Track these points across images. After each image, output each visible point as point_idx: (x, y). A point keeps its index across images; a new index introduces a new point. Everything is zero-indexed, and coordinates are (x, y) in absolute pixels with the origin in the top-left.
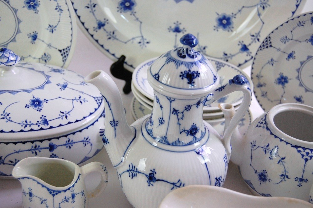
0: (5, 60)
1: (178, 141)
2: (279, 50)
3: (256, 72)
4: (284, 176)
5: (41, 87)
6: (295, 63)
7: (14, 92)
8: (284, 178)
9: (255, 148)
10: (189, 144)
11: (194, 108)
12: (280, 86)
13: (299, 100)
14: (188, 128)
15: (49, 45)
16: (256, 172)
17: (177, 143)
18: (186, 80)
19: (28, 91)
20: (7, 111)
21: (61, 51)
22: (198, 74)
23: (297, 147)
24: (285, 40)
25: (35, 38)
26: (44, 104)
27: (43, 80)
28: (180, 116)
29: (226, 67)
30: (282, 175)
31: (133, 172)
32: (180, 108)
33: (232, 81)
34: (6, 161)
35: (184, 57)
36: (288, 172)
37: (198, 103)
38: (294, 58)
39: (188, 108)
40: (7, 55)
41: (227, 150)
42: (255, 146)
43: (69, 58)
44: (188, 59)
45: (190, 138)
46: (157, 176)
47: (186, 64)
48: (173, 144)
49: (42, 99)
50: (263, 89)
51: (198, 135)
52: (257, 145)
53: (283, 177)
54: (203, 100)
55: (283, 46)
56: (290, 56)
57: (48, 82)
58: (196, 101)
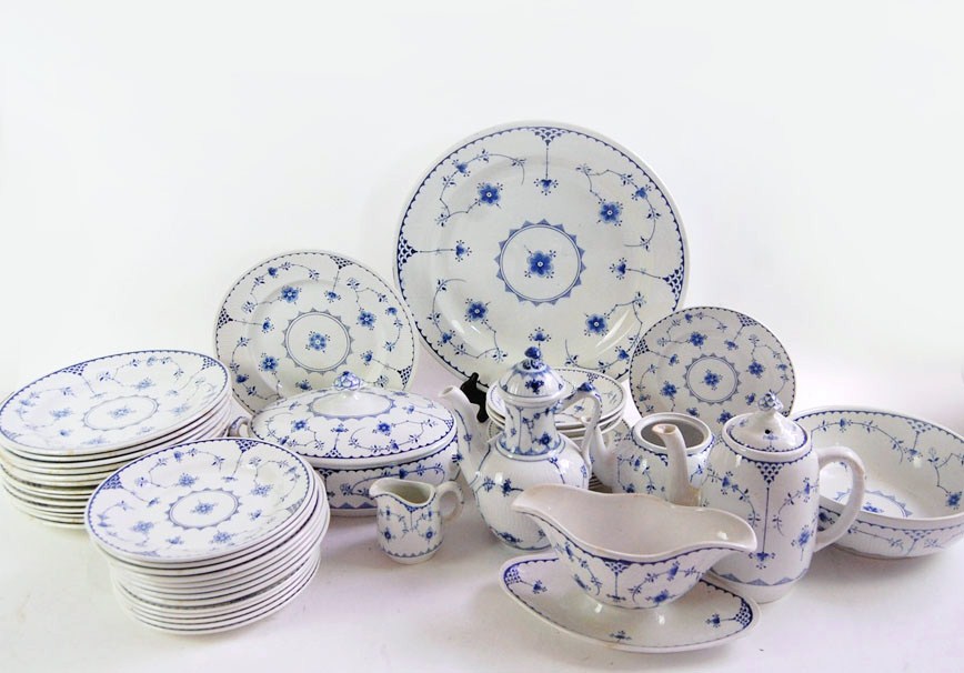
0: (348, 384)
1: (531, 451)
2: (658, 354)
3: (636, 382)
4: (651, 487)
5: (387, 412)
6: (679, 369)
7: (359, 418)
8: (650, 490)
9: (621, 461)
10: (542, 453)
11: (543, 415)
12: (668, 397)
14: (540, 437)
15: (387, 366)
17: (530, 453)
18: (531, 389)
19: (374, 416)
20: (355, 437)
21: (400, 372)
22: (542, 383)
23: (660, 455)
24: (662, 342)
25: (369, 358)
26: (392, 429)
27: (388, 404)
28: (530, 424)
30: (648, 487)
31: (489, 484)
32: (530, 418)
33: (580, 389)
34: (355, 491)
35: (529, 368)
36: (653, 483)
37: (547, 411)
38: (678, 362)
39: (537, 416)
40: (351, 379)
41: (585, 462)
42: (621, 459)
43: (410, 380)
44: (533, 370)
45: (543, 447)
46: (512, 486)
47: (531, 374)
48: (526, 454)
49: (389, 423)
50: (647, 402)
51: (551, 445)
52: (623, 458)
54: (551, 408)
55: (662, 350)
56: (673, 360)
57: (393, 406)
58: (544, 410)
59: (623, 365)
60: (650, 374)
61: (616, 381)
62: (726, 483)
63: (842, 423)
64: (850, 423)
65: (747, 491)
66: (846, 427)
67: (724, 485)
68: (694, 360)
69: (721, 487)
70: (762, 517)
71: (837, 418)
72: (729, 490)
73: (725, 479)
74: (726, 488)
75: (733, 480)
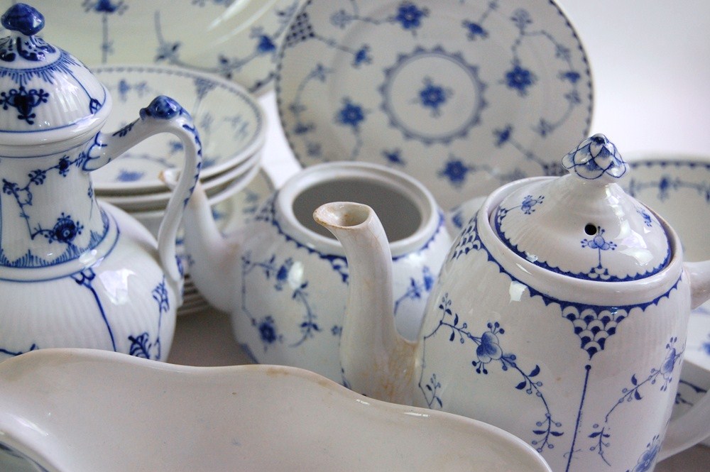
1: (30, 256)
2: (331, 43)
3: (288, 99)
4: (310, 326)
6: (371, 74)
8: (309, 331)
9: (249, 267)
10: (58, 262)
11: (53, 175)
12: (348, 128)
13: (394, 158)
14: (50, 224)
16: (254, 321)
17: (28, 261)
18: (13, 112)
22: (43, 96)
23: (331, 257)
24: (341, 19)
28: (23, 196)
29: (218, 90)
30: (304, 325)
32: (20, 180)
33: (145, 112)
35: (10, 58)
36: (315, 317)
37: (63, 166)
38: (369, 61)
39: (38, 177)
41: (166, 274)
42: (248, 262)
44: (20, 64)
45: (58, 249)
47: (15, 74)
48: (18, 264)
50: (310, 136)
51: (81, 241)
52: (253, 260)
53: (306, 329)
54: (74, 155)
55: (339, 34)
56: (361, 56)
58: (55, 161)
59: (264, 65)
60: (315, 83)
61: (251, 96)
62: (485, 347)
63: (664, 184)
64: (678, 184)
65: (536, 372)
66: (671, 191)
67: (480, 351)
68: (402, 58)
69: (475, 358)
70: (567, 429)
71: (657, 174)
72: (494, 365)
73: (485, 338)
74: (485, 359)
75: (504, 344)
